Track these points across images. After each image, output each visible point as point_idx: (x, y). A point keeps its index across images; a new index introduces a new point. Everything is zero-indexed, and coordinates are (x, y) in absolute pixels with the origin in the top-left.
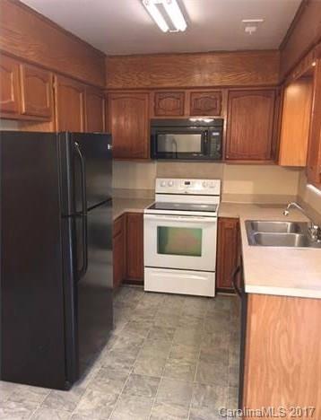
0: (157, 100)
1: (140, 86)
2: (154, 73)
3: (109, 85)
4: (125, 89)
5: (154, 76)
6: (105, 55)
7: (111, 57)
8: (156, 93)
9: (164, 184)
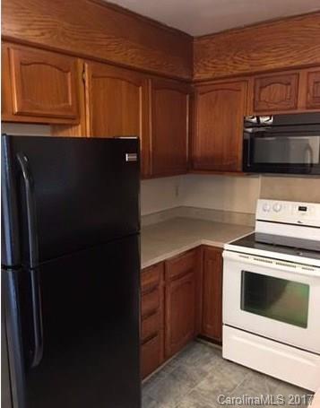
0: (258, 89)
1: (235, 72)
2: (255, 50)
3: (197, 76)
4: (215, 79)
5: (254, 55)
6: (192, 38)
7: (200, 38)
8: (255, 79)
9: (268, 207)
